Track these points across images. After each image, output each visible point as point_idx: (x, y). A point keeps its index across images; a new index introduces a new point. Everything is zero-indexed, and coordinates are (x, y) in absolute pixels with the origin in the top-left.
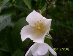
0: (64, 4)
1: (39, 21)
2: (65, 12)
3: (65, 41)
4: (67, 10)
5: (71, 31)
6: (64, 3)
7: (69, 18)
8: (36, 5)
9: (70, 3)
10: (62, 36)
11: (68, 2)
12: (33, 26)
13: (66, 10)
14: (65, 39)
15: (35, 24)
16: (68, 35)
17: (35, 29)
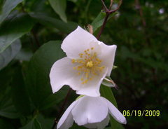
0: (138, 10)
1: (88, 50)
2: (140, 29)
3: (139, 93)
4: (144, 23)
5: (153, 70)
6: (137, 7)
7: (148, 41)
8: (75, 10)
9: (152, 6)
10: (133, 81)
11: (147, 4)
12: (75, 59)
13: (141, 24)
14: (139, 89)
15: (81, 55)
16: (147, 80)
17: (79, 67)
